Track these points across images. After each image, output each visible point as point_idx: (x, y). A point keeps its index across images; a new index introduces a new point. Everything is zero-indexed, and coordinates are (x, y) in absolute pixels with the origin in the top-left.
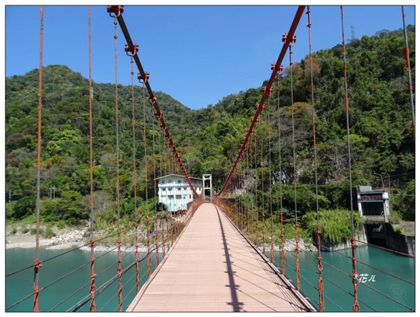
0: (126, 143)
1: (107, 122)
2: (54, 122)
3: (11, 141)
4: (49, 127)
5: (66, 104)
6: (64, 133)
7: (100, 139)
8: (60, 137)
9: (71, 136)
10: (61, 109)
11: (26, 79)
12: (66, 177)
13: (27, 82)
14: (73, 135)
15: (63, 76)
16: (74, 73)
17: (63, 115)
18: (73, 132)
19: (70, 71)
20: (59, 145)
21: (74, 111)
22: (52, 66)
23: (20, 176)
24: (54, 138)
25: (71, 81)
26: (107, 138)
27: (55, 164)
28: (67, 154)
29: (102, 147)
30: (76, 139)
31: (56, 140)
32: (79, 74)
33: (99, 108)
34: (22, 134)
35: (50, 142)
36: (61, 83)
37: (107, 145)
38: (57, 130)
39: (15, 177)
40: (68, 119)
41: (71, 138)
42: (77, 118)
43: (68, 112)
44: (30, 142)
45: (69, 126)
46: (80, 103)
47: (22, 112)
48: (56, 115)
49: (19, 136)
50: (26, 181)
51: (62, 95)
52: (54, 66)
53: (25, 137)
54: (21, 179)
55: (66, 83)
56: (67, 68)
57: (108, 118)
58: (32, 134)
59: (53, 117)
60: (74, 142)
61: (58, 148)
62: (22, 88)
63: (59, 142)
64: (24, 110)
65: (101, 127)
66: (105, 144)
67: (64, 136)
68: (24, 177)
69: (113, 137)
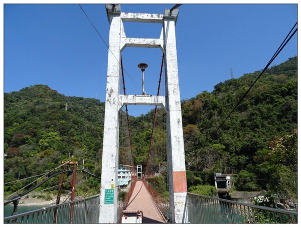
1: (76, 126)
4: (39, 130)
5: (50, 115)
6: (50, 134)
7: (71, 138)
8: (47, 137)
9: (54, 136)
11: (20, 95)
12: (53, 163)
13: (21, 97)
14: (56, 136)
15: (45, 92)
16: (52, 90)
17: (48, 122)
18: (55, 134)
19: (50, 89)
20: (46, 142)
21: (55, 119)
23: (25, 162)
24: (44, 137)
25: (50, 96)
26: (76, 137)
27: (46, 155)
28: (52, 149)
29: (73, 143)
30: (57, 138)
31: (44, 139)
32: (56, 91)
33: (71, 117)
34: (23, 134)
35: (41, 140)
36: (44, 98)
38: (45, 132)
39: (22, 163)
40: (51, 124)
41: (54, 138)
42: (57, 124)
43: (52, 120)
44: (28, 140)
45: (52, 129)
46: (59, 114)
47: (21, 119)
48: (44, 122)
49: (21, 136)
50: (30, 166)
51: (47, 107)
53: (24, 137)
54: (26, 164)
55: (47, 97)
57: (77, 124)
58: (29, 135)
59: (42, 123)
60: (56, 140)
61: (46, 144)
62: (17, 101)
63: (46, 140)
64: (22, 118)
65: (72, 130)
66: (75, 141)
67: (49, 136)
68: (28, 163)
69: (80, 136)
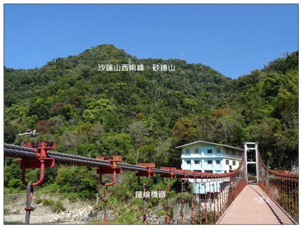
0: (160, 112)
1: (142, 91)
2: (92, 93)
3: (54, 110)
4: (86, 96)
5: (104, 75)
6: (99, 102)
7: (132, 108)
8: (95, 106)
9: (106, 104)
10: (100, 80)
11: (78, 58)
12: (92, 145)
13: (79, 61)
14: (108, 103)
15: (108, 53)
16: (119, 50)
17: (101, 85)
18: (107, 100)
19: (115, 49)
20: (93, 113)
21: (111, 81)
22: (100, 46)
24: (90, 107)
25: (115, 57)
26: (140, 106)
27: (84, 132)
29: (135, 115)
30: (109, 107)
31: (91, 109)
32: (123, 51)
33: (135, 78)
35: (86, 111)
37: (140, 114)
38: (93, 99)
40: (105, 89)
41: (105, 107)
42: (113, 88)
43: (106, 82)
44: (69, 111)
45: (105, 95)
46: (117, 74)
47: (68, 85)
48: (95, 86)
49: (61, 105)
52: (102, 46)
53: (65, 106)
56: (113, 47)
57: (143, 88)
58: (72, 104)
60: (108, 110)
61: (92, 116)
63: (94, 111)
64: (70, 83)
65: (135, 96)
66: (138, 112)
67: (98, 105)
69: (147, 106)
